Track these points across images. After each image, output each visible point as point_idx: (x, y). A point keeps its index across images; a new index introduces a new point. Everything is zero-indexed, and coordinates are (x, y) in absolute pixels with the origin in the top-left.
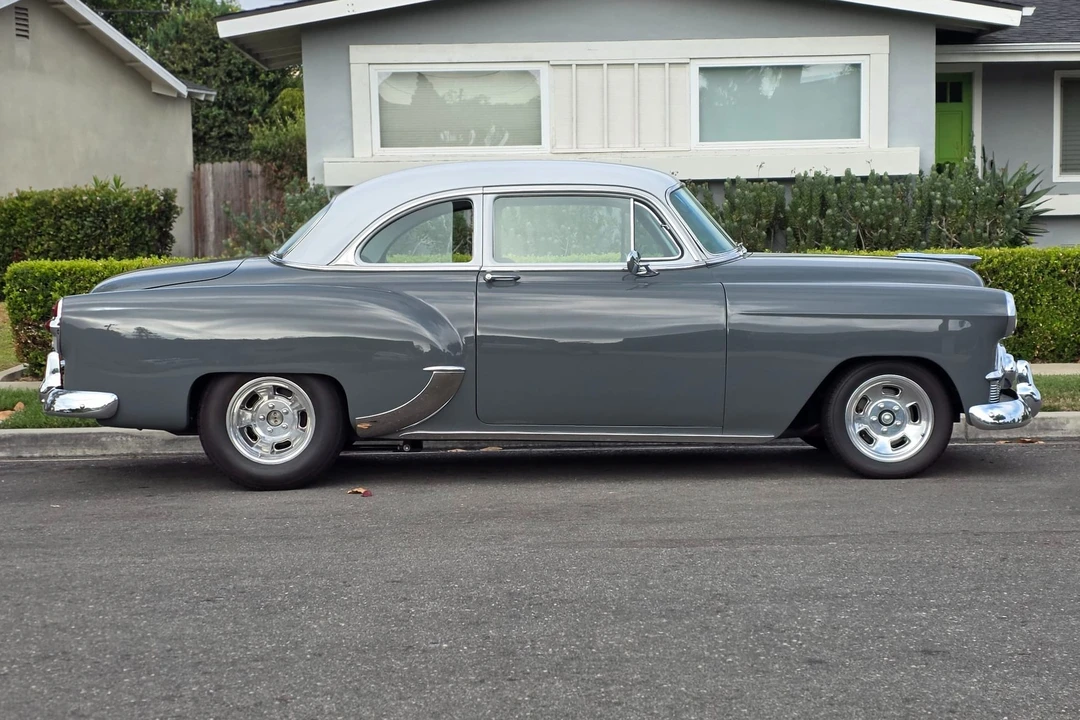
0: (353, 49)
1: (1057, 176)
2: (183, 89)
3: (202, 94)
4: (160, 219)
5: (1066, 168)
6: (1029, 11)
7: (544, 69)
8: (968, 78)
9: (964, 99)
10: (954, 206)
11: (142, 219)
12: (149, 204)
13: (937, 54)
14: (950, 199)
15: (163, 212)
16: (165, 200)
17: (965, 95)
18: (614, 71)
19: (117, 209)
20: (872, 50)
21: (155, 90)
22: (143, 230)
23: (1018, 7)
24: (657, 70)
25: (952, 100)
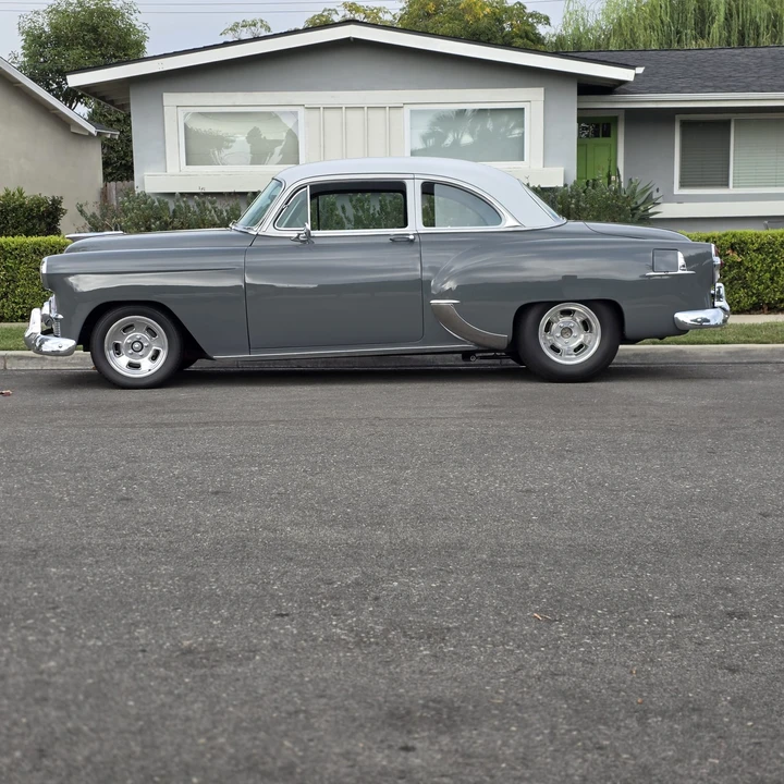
0: (164, 94)
1: (677, 190)
2: (93, 130)
3: (109, 134)
4: (48, 217)
5: (683, 185)
6: (640, 70)
7: (301, 111)
8: (615, 120)
9: (612, 135)
10: (585, 209)
11: (33, 217)
12: (38, 207)
13: (578, 102)
14: (581, 203)
15: (51, 213)
16: (53, 204)
17: (612, 132)
18: (350, 112)
19: (14, 210)
20: (531, 99)
21: (73, 130)
22: (34, 225)
23: (633, 67)
24: (381, 112)
25: (603, 136)
